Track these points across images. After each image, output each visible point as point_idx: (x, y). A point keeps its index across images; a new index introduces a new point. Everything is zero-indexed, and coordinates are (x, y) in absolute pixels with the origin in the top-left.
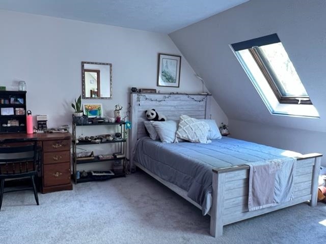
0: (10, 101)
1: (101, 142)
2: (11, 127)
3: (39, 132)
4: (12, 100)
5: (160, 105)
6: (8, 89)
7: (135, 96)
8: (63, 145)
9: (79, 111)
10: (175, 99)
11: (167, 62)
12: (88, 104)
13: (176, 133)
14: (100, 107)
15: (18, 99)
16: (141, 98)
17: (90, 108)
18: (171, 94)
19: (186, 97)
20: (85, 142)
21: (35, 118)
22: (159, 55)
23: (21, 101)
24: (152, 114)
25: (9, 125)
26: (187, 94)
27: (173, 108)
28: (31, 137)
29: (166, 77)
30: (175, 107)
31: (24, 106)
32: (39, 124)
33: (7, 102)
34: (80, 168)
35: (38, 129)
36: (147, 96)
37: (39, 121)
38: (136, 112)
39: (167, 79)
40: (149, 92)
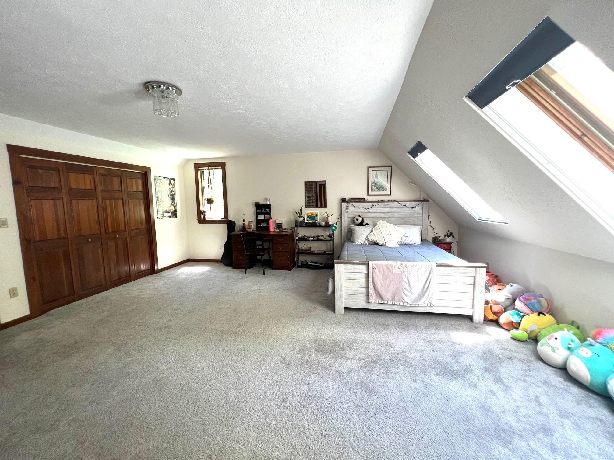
0: (262, 211)
1: (313, 240)
2: (262, 226)
3: (277, 230)
4: (263, 210)
5: (369, 212)
6: (261, 204)
7: (344, 205)
8: (284, 240)
9: (300, 217)
10: (385, 206)
11: (376, 174)
12: (309, 212)
13: (367, 236)
14: (318, 214)
15: (267, 209)
16: (350, 206)
17: (310, 215)
18: (379, 202)
19: (397, 204)
20: (304, 239)
21: (275, 221)
22: (369, 168)
23: (268, 210)
24: (357, 220)
25: (261, 225)
26: (397, 202)
27: (382, 214)
28: (272, 233)
29: (376, 186)
30: (384, 213)
31: (269, 213)
32: (277, 225)
33: (260, 211)
34: (302, 258)
35: (276, 229)
36: (355, 204)
37: (277, 223)
38: (346, 218)
39: (377, 188)
40: (357, 201)
